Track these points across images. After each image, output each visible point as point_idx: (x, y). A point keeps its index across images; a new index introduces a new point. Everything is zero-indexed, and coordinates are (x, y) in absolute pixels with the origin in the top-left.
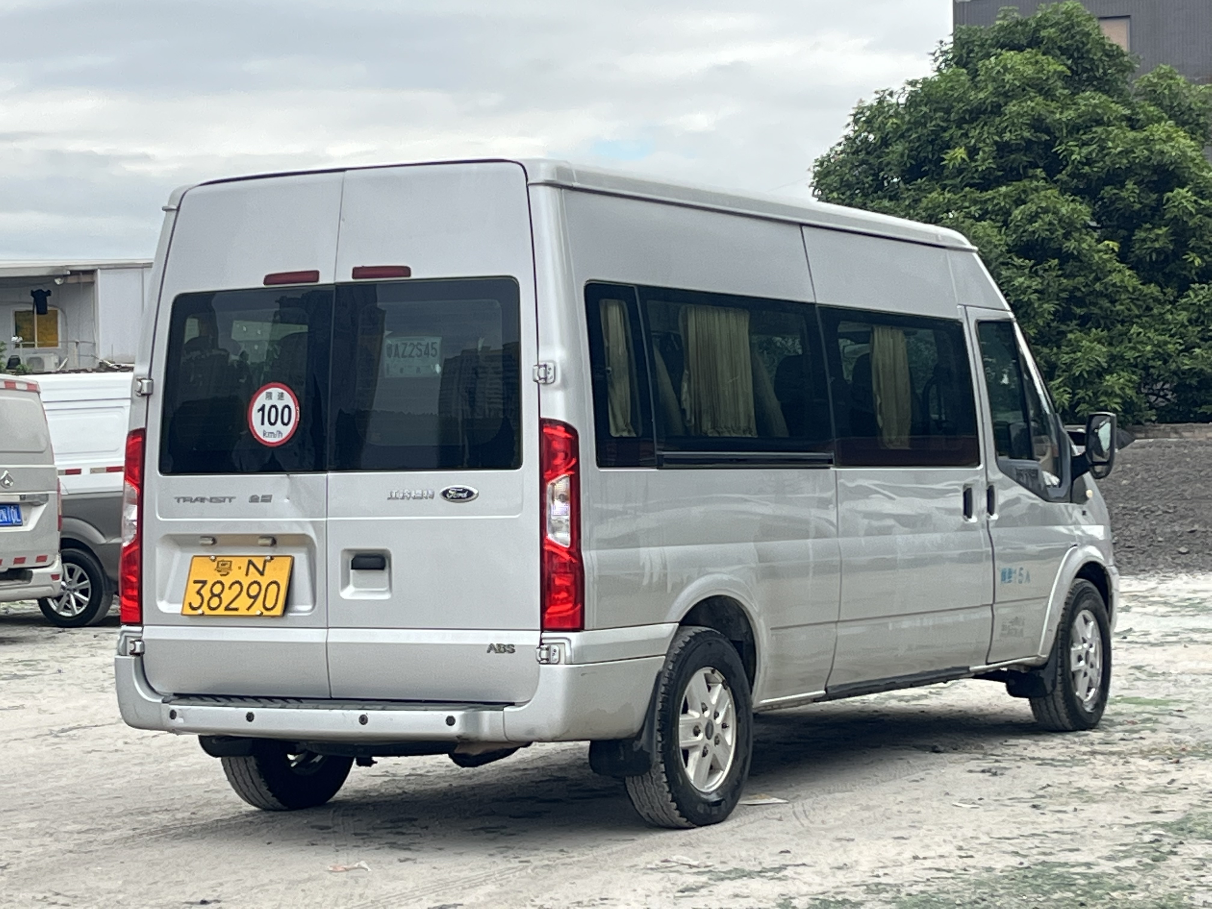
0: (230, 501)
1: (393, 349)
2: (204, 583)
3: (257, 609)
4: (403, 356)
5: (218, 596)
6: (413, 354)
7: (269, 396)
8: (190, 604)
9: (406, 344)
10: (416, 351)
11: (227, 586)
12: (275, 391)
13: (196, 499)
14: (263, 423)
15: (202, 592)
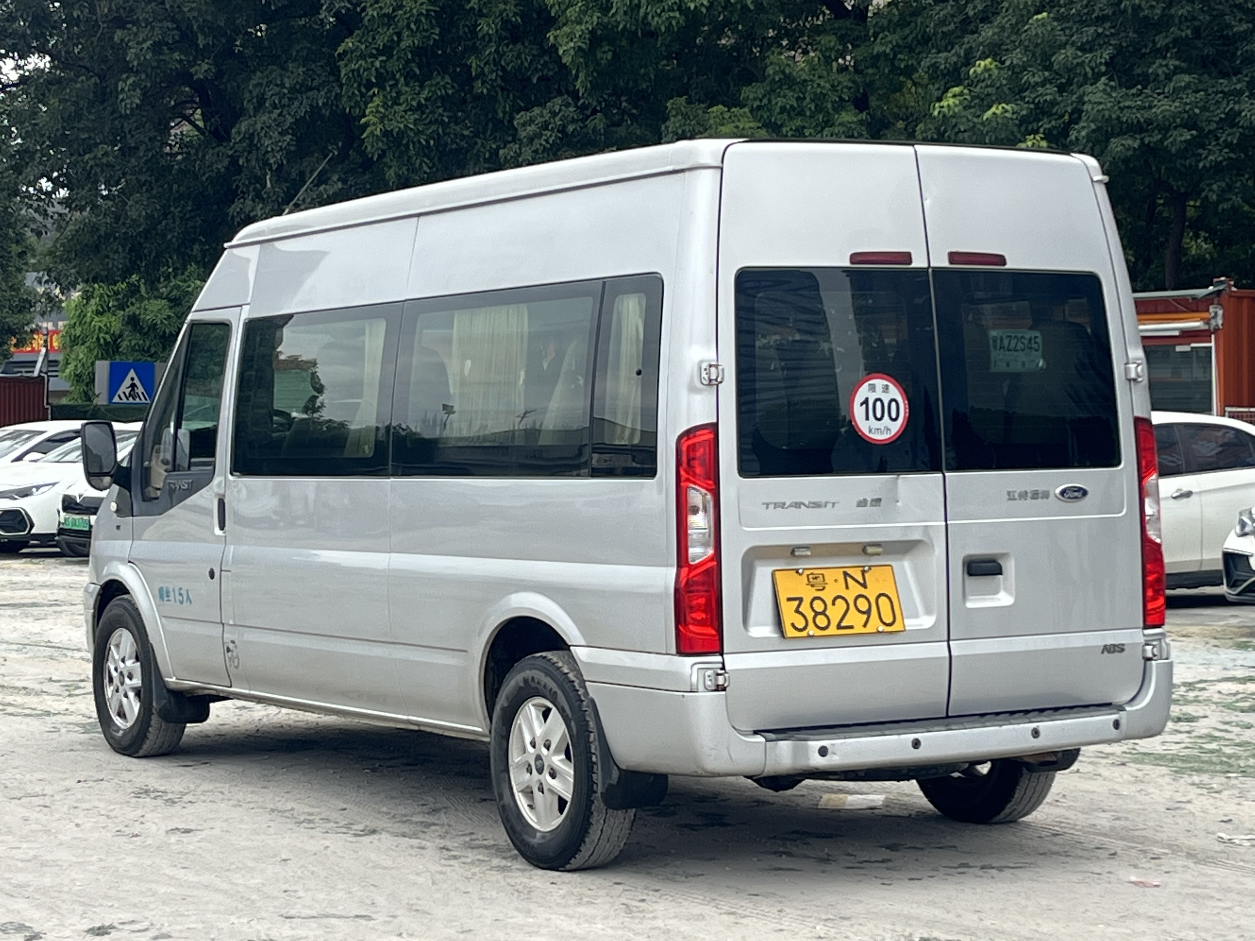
0: (833, 506)
1: (999, 341)
2: (801, 600)
3: (875, 624)
4: (1009, 350)
5: (823, 613)
6: (1018, 348)
7: (873, 388)
8: (793, 625)
9: (1010, 337)
10: (1020, 346)
11: (829, 603)
12: (879, 383)
13: (790, 506)
14: (867, 418)
15: (801, 609)
